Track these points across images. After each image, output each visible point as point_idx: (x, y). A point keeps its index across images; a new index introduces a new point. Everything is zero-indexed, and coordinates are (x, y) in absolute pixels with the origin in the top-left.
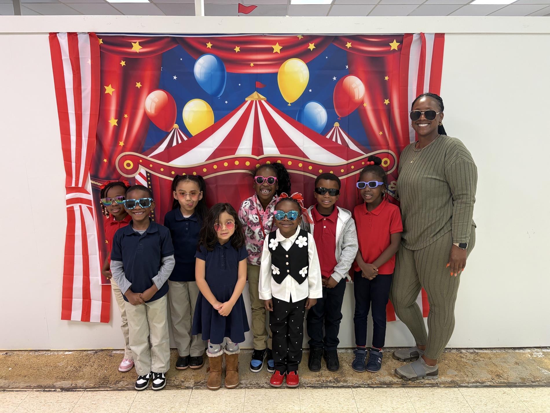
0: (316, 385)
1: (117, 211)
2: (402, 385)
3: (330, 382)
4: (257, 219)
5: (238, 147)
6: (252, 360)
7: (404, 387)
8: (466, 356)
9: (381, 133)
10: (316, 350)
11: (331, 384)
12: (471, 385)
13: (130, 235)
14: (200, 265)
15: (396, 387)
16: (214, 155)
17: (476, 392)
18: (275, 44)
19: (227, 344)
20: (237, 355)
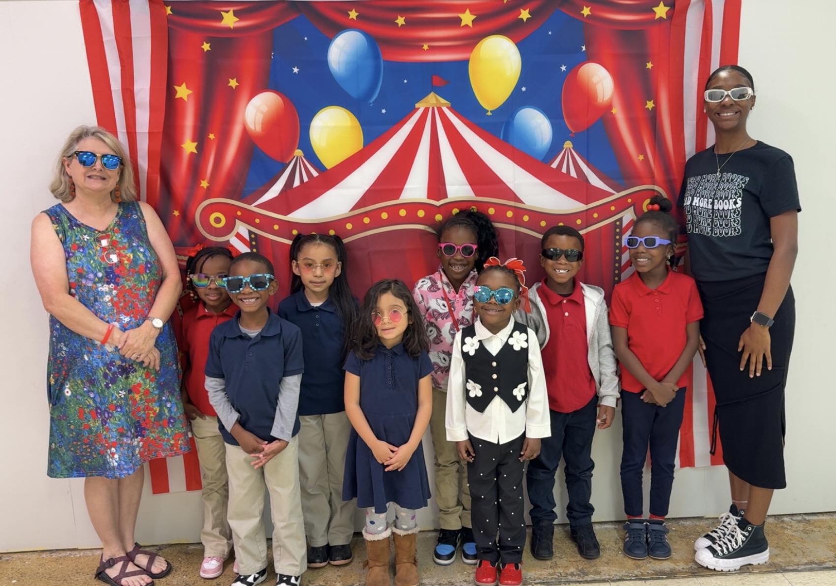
0: (549, 581)
1: (215, 298)
2: (690, 574)
3: (572, 574)
4: (445, 307)
5: (404, 184)
6: (437, 545)
7: (695, 576)
8: (791, 526)
9: (641, 157)
10: (544, 524)
11: (574, 579)
12: (803, 567)
13: (235, 338)
14: (352, 383)
15: (683, 578)
16: (365, 200)
17: (812, 578)
18: (464, 12)
19: (397, 517)
20: (414, 535)
